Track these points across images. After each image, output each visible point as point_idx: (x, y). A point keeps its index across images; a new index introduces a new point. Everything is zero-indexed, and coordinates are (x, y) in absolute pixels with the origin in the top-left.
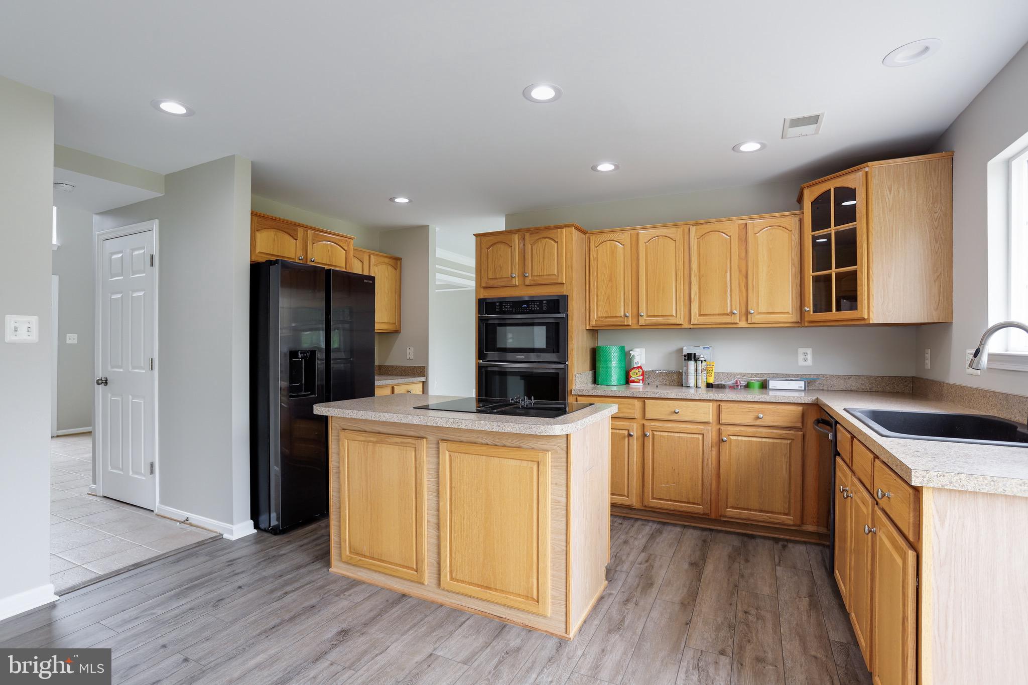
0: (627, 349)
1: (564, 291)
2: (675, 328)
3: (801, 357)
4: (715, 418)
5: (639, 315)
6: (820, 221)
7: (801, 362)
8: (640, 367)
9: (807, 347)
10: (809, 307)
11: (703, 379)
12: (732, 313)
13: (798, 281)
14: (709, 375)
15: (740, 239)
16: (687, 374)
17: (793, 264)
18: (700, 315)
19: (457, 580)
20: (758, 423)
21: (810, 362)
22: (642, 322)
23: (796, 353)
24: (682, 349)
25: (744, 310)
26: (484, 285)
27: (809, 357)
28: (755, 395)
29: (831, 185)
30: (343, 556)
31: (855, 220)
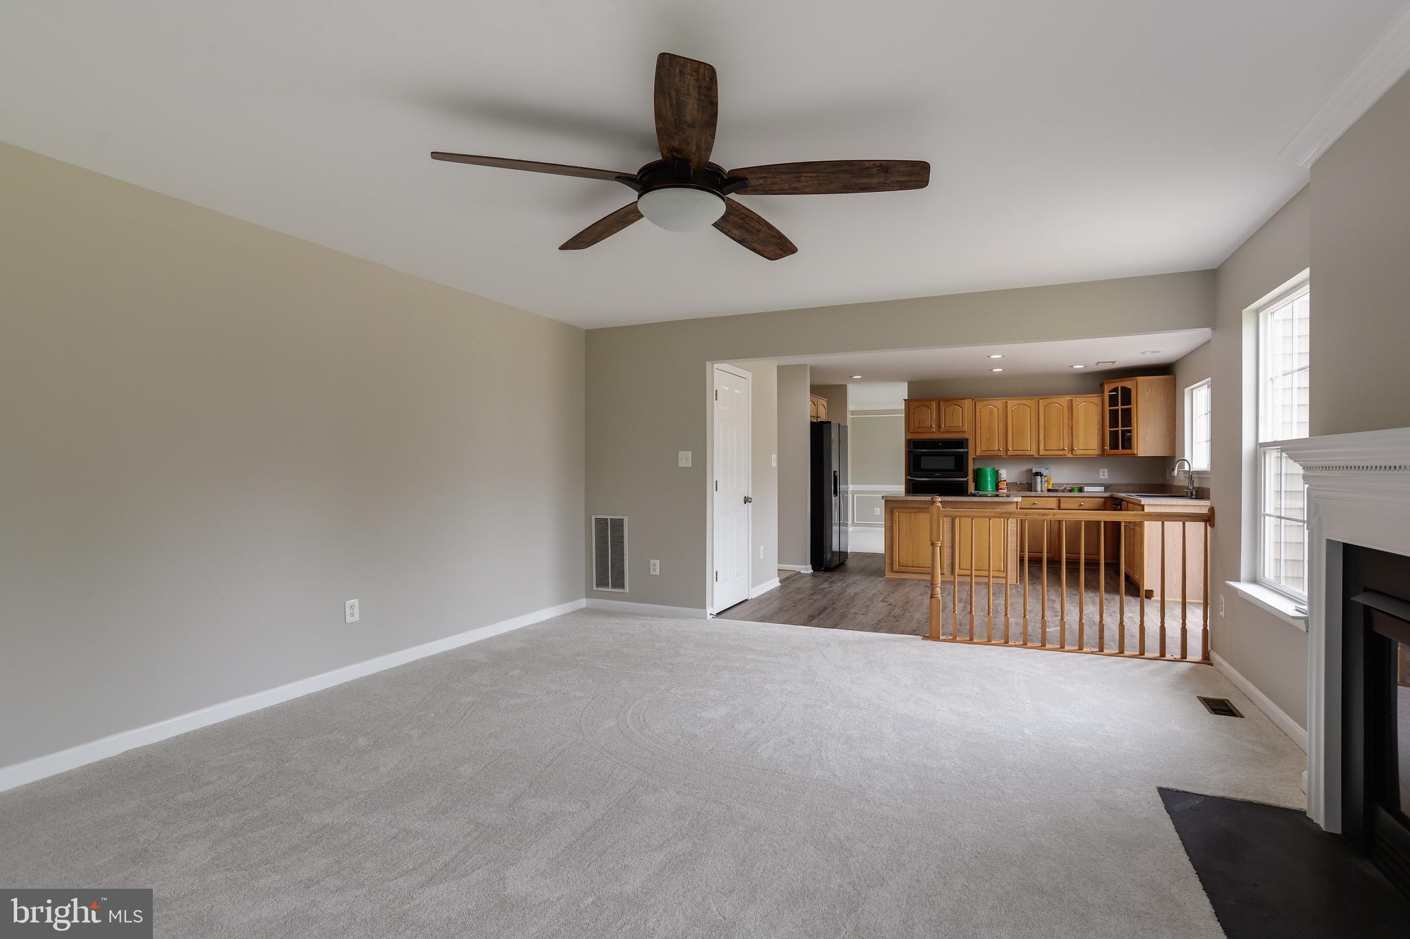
0: (996, 469)
1: (966, 436)
2: (1030, 458)
3: (1101, 474)
4: (1057, 506)
5: (1007, 450)
6: (1113, 400)
7: (1101, 477)
8: (1005, 481)
9: (1105, 468)
10: (1107, 447)
11: (1045, 486)
12: (1064, 449)
13: (1101, 433)
14: (1049, 483)
15: (1068, 408)
16: (1036, 483)
17: (1098, 423)
18: (1045, 450)
19: (963, 569)
20: (1081, 508)
21: (1106, 477)
22: (1009, 453)
23: (1098, 472)
24: (1032, 470)
25: (1070, 447)
26: (911, 431)
27: (1106, 474)
28: (1076, 494)
29: (1120, 384)
30: (894, 568)
31: (1131, 405)
